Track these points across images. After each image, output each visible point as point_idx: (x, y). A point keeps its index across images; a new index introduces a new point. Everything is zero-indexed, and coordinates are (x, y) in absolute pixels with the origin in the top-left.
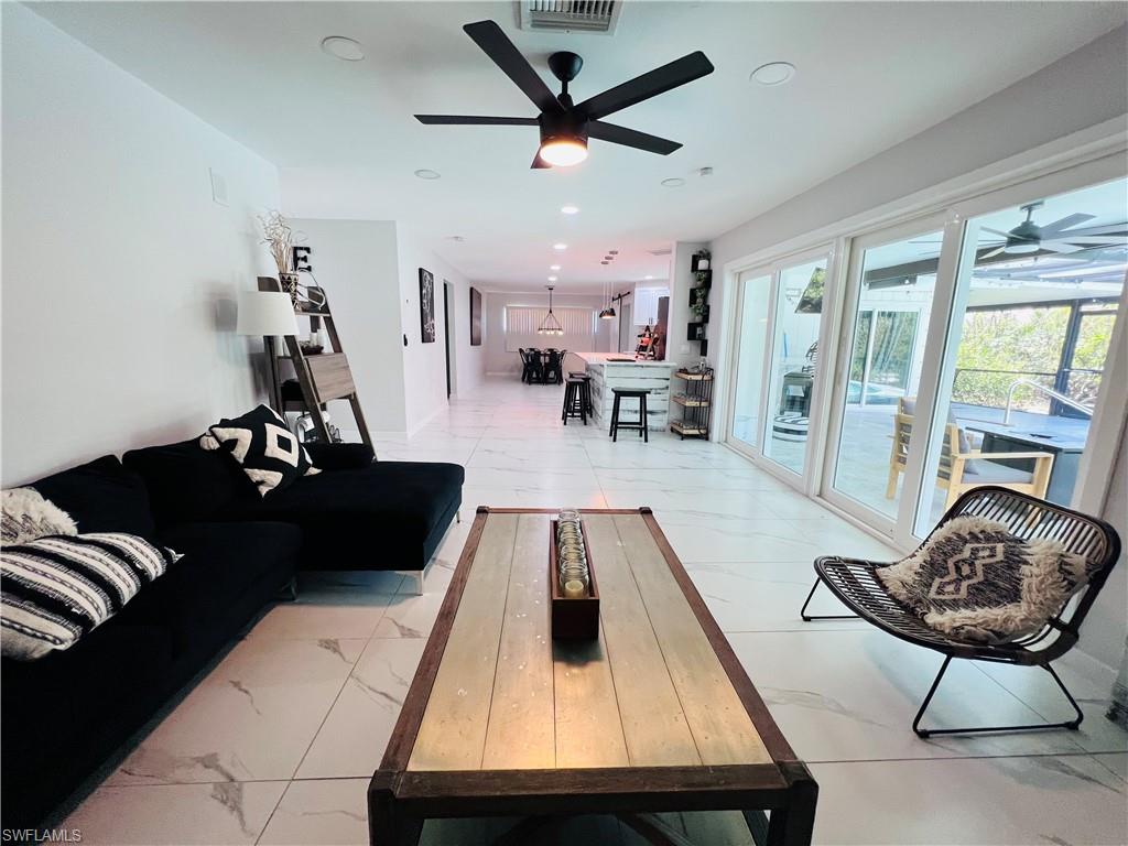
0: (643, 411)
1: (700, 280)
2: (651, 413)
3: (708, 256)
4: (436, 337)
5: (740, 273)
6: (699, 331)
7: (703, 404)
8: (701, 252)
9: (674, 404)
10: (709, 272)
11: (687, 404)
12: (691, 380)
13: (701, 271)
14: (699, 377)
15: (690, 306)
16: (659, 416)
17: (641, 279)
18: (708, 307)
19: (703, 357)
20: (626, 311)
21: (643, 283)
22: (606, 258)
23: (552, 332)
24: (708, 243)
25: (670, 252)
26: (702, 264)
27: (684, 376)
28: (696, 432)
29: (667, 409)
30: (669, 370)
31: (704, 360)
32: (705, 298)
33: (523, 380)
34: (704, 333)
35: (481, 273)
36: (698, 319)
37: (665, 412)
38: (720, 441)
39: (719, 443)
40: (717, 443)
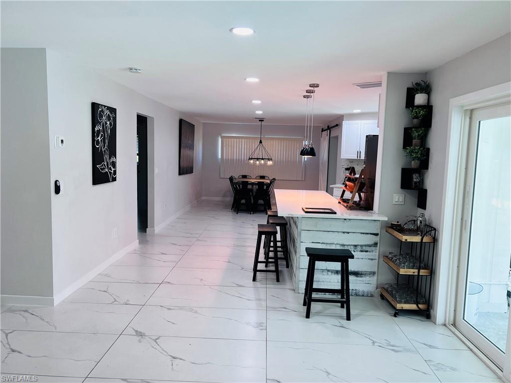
0: (345, 274)
1: (416, 117)
2: (356, 274)
3: (426, 88)
4: (118, 176)
5: (472, 111)
6: (416, 178)
7: (423, 272)
8: (417, 84)
9: (384, 267)
10: (428, 109)
11: (403, 271)
12: (406, 242)
13: (418, 107)
14: (416, 239)
15: (405, 147)
16: (366, 279)
17: (349, 112)
18: (428, 150)
19: (420, 211)
20: (334, 144)
21: (353, 116)
22: (307, 92)
23: (262, 162)
24: (426, 73)
25: (379, 84)
26: (420, 99)
27: (396, 234)
28: (413, 307)
29: (376, 270)
30: (378, 224)
31: (423, 215)
32: (424, 138)
33: (233, 207)
34: (422, 181)
35: (190, 106)
36: (414, 164)
37: (374, 273)
38: (447, 323)
39: (445, 325)
40: (442, 325)
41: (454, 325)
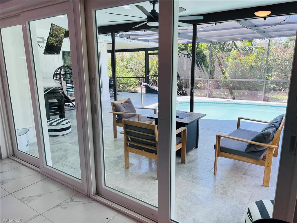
38: (9, 156)
39: (8, 157)
40: (7, 158)
41: (14, 155)
